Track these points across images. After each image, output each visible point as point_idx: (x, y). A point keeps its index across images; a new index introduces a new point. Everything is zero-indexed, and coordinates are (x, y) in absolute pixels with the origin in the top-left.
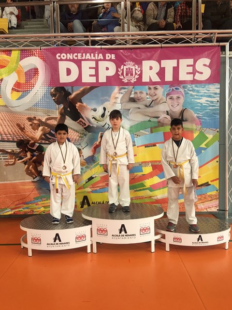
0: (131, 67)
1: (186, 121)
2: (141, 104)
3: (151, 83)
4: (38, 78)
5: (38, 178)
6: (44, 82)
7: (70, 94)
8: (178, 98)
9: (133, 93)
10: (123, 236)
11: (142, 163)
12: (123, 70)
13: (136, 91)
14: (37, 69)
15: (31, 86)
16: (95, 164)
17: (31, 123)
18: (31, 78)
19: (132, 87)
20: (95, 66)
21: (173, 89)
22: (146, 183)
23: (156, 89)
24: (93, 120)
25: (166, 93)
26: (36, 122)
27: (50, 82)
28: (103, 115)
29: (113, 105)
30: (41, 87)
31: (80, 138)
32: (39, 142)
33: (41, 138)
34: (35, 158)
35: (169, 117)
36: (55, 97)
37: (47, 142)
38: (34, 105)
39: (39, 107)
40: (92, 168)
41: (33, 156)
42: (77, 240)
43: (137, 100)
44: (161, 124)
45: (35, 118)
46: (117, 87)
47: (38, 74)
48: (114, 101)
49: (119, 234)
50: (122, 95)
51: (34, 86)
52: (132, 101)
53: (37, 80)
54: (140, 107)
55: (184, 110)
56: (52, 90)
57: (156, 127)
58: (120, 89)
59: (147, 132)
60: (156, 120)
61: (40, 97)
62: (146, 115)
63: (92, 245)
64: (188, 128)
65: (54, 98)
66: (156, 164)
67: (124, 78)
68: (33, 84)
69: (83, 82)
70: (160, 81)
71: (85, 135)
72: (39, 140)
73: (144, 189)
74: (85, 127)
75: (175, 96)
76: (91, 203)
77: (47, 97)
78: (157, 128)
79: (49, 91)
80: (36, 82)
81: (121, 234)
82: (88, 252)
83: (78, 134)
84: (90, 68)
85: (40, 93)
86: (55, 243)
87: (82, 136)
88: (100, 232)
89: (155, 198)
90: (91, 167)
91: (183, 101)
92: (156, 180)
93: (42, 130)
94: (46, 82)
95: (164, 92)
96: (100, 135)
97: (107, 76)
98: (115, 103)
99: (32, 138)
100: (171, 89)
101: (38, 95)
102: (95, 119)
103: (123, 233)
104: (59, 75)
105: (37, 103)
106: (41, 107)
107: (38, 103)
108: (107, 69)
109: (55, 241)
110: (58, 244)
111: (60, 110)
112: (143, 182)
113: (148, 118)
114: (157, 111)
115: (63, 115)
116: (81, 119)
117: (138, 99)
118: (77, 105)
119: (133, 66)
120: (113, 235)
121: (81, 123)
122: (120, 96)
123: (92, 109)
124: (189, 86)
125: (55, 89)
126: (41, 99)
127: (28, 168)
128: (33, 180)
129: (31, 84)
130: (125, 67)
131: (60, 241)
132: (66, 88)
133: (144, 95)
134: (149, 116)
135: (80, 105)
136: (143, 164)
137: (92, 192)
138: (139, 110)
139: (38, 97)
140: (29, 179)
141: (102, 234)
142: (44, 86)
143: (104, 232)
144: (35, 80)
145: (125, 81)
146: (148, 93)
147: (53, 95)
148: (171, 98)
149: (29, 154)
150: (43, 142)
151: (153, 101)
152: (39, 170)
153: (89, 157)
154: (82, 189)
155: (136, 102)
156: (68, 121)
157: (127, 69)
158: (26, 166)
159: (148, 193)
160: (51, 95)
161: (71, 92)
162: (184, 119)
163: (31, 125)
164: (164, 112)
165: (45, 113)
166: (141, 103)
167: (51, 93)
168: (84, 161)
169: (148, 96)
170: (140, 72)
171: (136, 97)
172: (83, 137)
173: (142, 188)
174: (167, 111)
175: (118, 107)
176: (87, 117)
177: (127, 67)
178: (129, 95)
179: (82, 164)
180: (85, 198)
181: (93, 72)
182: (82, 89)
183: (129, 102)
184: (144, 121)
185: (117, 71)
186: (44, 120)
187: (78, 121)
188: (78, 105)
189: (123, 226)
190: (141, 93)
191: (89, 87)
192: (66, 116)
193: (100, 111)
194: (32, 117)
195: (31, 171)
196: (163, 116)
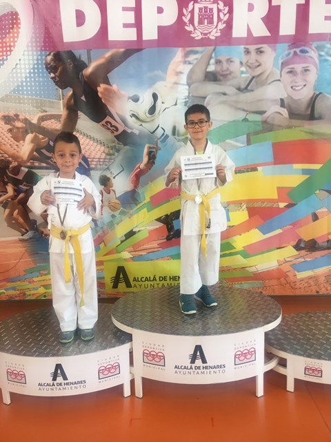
0: (210, 6)
1: (320, 118)
2: (230, 85)
3: (250, 39)
4: (18, 33)
5: (30, 234)
6: (31, 42)
7: (85, 66)
8: (306, 70)
9: (212, 61)
10: (199, 368)
11: (229, 203)
12: (192, 12)
13: (219, 58)
14: (17, 14)
15: (7, 51)
16: (139, 206)
17: (9, 127)
18: (5, 34)
19: (213, 47)
20: (133, 5)
21: (295, 52)
22: (235, 242)
23: (261, 52)
24: (131, 121)
25: (280, 62)
26: (19, 124)
27: (44, 42)
28: (152, 110)
29: (172, 88)
30: (26, 53)
31: (108, 157)
32: (29, 164)
33: (31, 157)
34: (21, 195)
35: (285, 112)
36: (54, 73)
37: (44, 165)
38: (14, 90)
39: (23, 94)
40: (132, 215)
41: (17, 191)
42: (101, 376)
43: (221, 78)
44: (268, 127)
45: (17, 116)
46: (180, 49)
47: (18, 24)
48: (174, 79)
49: (189, 365)
50: (191, 66)
51: (11, 51)
52: (211, 81)
53: (18, 37)
54: (227, 92)
55: (317, 95)
56: (49, 58)
57: (257, 133)
58: (187, 55)
59: (240, 142)
60: (258, 118)
61: (25, 73)
62: (239, 109)
63: (132, 382)
64: (323, 134)
65: (52, 75)
66: (256, 205)
67: (195, 29)
68: (10, 46)
69: (109, 39)
70: (269, 34)
71: (118, 151)
72: (28, 161)
73: (231, 254)
74: (116, 133)
75: (298, 67)
76: (131, 280)
77: (38, 72)
78: (261, 135)
79: (41, 60)
80: (14, 42)
81: (193, 365)
82: (125, 396)
83: (103, 148)
84: (125, 9)
85: (25, 64)
86: (55, 383)
87: (111, 152)
88: (150, 358)
89: (253, 269)
90: (131, 212)
91: (316, 76)
92: (255, 236)
93: (32, 141)
94: (36, 42)
95: (276, 59)
96: (146, 151)
97: (158, 27)
98: (176, 83)
99: (15, 158)
100: (292, 51)
101: (21, 69)
102: (137, 118)
103: (199, 362)
104: (61, 25)
105: (18, 86)
106: (27, 94)
107: (22, 86)
108: (160, 10)
109: (54, 379)
110: (61, 384)
111: (66, 100)
112: (230, 240)
113: (242, 115)
114: (262, 100)
115: (72, 110)
116: (108, 119)
117: (222, 75)
118: (99, 89)
119: (214, 3)
120: (176, 367)
121: (109, 126)
122: (187, 68)
123: (129, 98)
124: (328, 46)
125: (54, 55)
126: (26, 77)
127: (11, 214)
128: (21, 237)
129: (6, 47)
130: (197, 6)
131: (65, 378)
132: (77, 53)
133: (236, 67)
134: (244, 110)
135: (106, 89)
136: (231, 206)
137: (133, 259)
138: (224, 98)
139: (21, 73)
140: (15, 236)
141: (153, 362)
142: (32, 50)
143: (157, 359)
144: (14, 37)
145: (197, 35)
146: (244, 62)
147: (51, 68)
148: (291, 72)
149: (10, 189)
150: (37, 164)
151: (253, 77)
152: (31, 218)
153: (126, 193)
154: (113, 253)
155: (220, 80)
156: (84, 123)
157: (200, 9)
158: (7, 211)
159: (239, 261)
160: (47, 68)
161: (86, 62)
162: (316, 115)
163: (10, 131)
164: (276, 100)
165: (37, 107)
166: (229, 83)
167: (47, 64)
168: (117, 201)
169: (243, 69)
170: (228, 15)
171: (219, 69)
172: (114, 154)
173: (227, 252)
174: (282, 100)
175: (183, 92)
176: (121, 113)
177: (202, 6)
178: (204, 68)
179: (113, 208)
180: (121, 270)
181: (130, 17)
182: (108, 54)
183: (204, 80)
184: (234, 121)
185: (181, 14)
186: (35, 121)
187: (103, 122)
188: (101, 88)
189: (198, 348)
190: (229, 61)
191: (122, 50)
192: (80, 113)
193: (146, 101)
194: (12, 114)
195: (16, 220)
196: (273, 110)
